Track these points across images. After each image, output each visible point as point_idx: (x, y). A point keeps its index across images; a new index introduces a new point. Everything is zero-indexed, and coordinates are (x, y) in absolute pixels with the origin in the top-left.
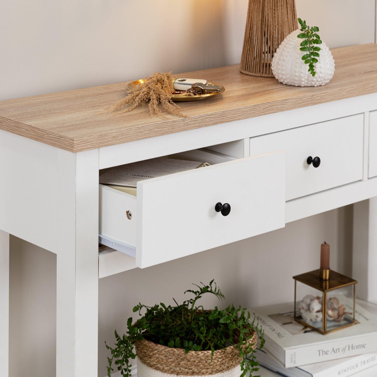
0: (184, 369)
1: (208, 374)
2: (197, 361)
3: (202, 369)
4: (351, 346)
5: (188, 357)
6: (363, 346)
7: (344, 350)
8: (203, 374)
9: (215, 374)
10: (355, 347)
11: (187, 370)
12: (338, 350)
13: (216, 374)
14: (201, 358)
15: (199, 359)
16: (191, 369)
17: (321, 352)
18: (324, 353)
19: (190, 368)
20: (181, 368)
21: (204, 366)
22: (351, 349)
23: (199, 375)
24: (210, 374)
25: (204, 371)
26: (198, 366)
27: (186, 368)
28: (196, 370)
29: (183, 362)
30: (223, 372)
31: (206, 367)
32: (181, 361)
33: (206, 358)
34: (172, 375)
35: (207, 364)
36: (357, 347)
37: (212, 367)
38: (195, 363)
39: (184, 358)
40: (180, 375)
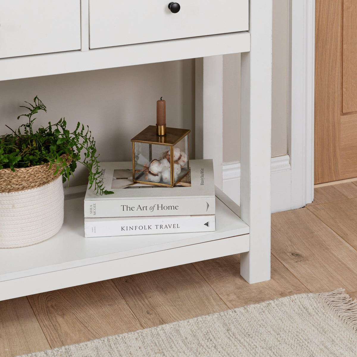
0: (14, 186)
1: (36, 186)
2: (27, 177)
3: (32, 183)
4: (160, 206)
5: (18, 175)
6: (175, 208)
7: (152, 208)
8: (33, 187)
9: (42, 186)
10: (165, 208)
11: (17, 186)
12: (145, 208)
13: (44, 186)
14: (31, 173)
15: (29, 174)
16: (22, 185)
17: (125, 208)
18: (129, 209)
19: (20, 184)
20: (12, 186)
21: (33, 180)
22: (160, 208)
23: (28, 189)
24: (38, 186)
25: (33, 184)
26: (28, 180)
27: (17, 185)
28: (26, 184)
29: (14, 180)
30: (49, 183)
31: (35, 181)
32: (11, 179)
33: (35, 173)
34: (3, 193)
35: (36, 177)
36: (168, 208)
37: (40, 179)
38: (26, 178)
39: (15, 176)
40: (11, 192)
